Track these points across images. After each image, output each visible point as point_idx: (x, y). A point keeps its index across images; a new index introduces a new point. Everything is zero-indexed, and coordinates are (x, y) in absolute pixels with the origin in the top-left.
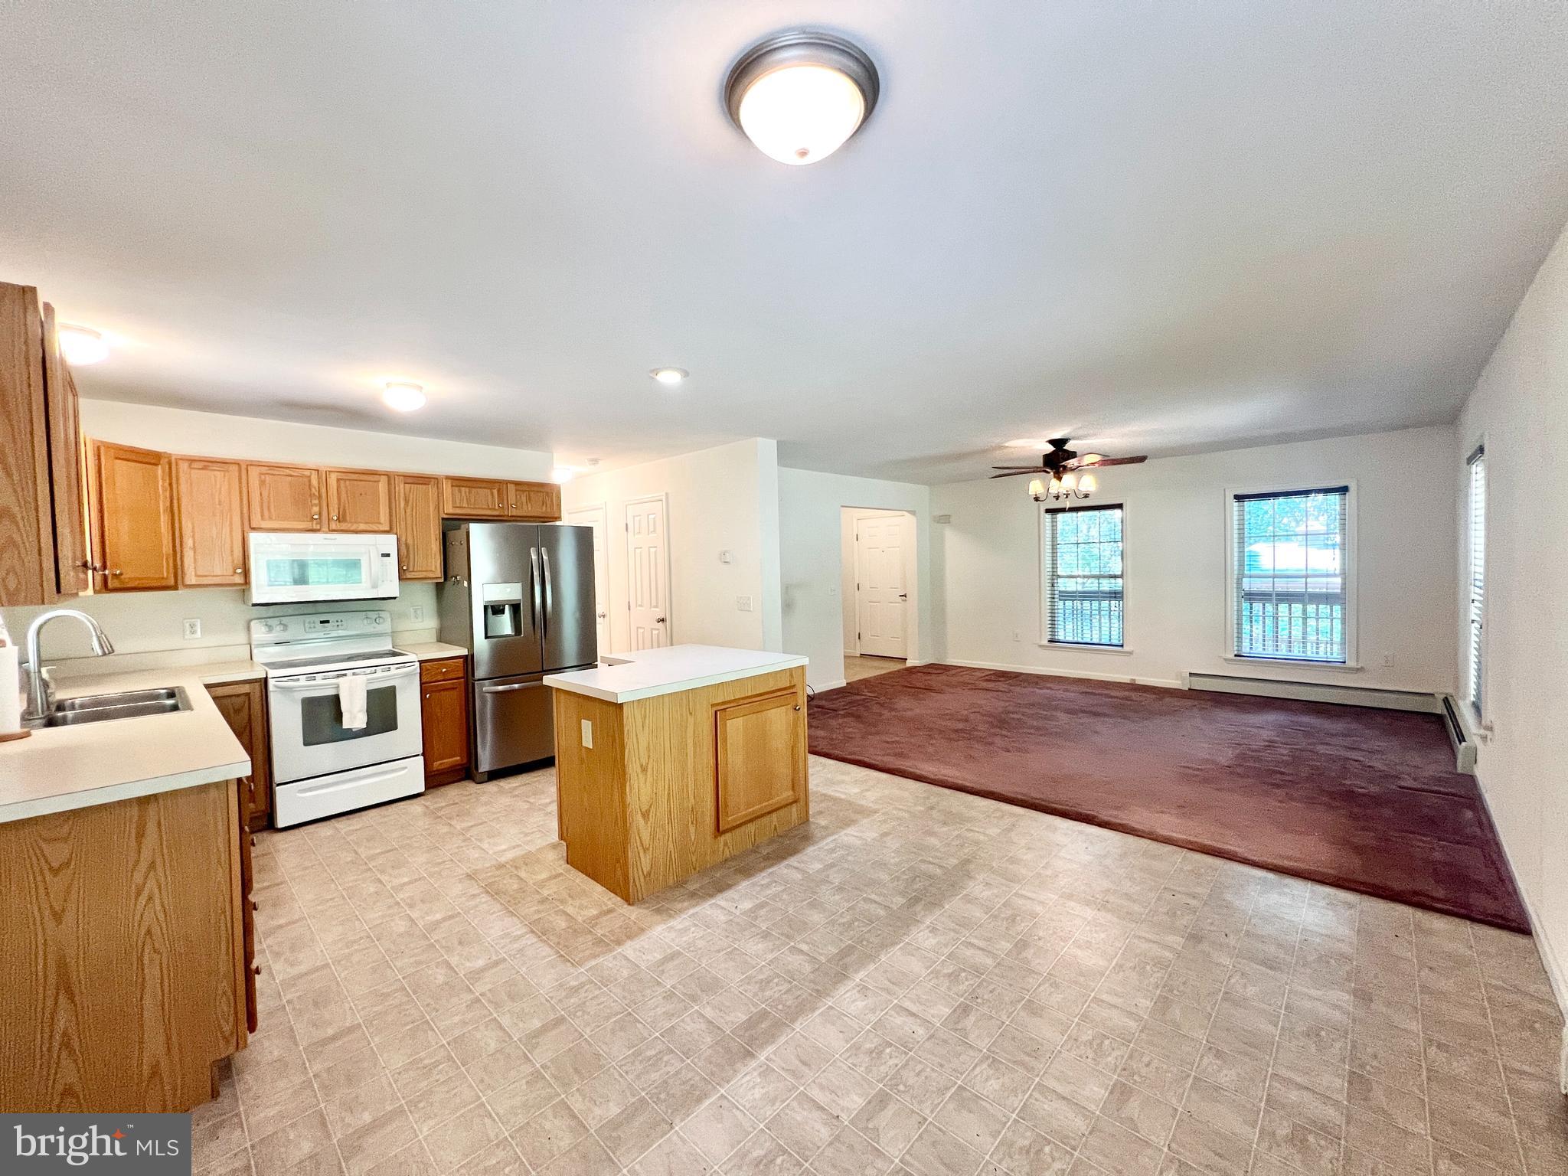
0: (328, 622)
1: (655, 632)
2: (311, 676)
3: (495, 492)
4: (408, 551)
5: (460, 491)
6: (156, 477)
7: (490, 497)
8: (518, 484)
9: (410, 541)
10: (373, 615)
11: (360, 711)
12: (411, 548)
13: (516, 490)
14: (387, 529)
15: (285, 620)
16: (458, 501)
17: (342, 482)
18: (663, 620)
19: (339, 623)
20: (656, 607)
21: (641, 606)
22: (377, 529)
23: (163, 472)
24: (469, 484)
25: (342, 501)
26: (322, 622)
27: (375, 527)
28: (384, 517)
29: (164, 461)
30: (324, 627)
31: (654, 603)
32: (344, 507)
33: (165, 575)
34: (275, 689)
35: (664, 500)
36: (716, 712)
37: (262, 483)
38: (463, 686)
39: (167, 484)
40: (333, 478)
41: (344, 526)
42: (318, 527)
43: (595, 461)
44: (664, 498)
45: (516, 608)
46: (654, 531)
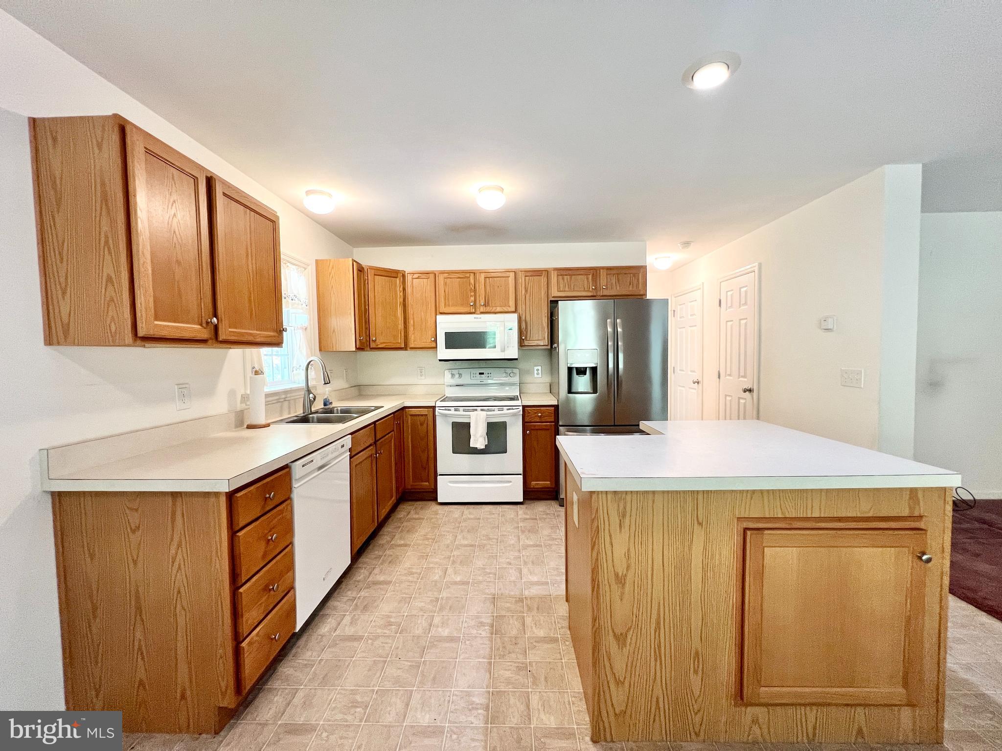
0: (483, 374)
1: (742, 401)
2: (457, 408)
3: (590, 277)
4: (526, 326)
5: (563, 279)
6: (396, 283)
7: (586, 282)
8: (609, 268)
9: (528, 319)
10: (509, 371)
11: (481, 436)
12: (529, 323)
13: (607, 275)
14: (513, 310)
15: (461, 371)
16: (561, 286)
17: (487, 279)
18: (750, 391)
19: (489, 375)
20: (744, 377)
21: (730, 375)
22: (507, 310)
23: (400, 281)
24: (570, 272)
25: (487, 292)
26: (480, 374)
27: (505, 309)
28: (512, 303)
29: (400, 275)
30: (481, 377)
31: (742, 374)
32: (489, 295)
33: (399, 342)
34: (438, 414)
35: (757, 271)
36: (745, 530)
37: (445, 284)
38: (553, 428)
39: (401, 289)
40: (483, 276)
41: (488, 309)
42: (473, 311)
43: (687, 244)
44: (756, 269)
45: (594, 370)
46: (746, 304)
